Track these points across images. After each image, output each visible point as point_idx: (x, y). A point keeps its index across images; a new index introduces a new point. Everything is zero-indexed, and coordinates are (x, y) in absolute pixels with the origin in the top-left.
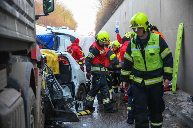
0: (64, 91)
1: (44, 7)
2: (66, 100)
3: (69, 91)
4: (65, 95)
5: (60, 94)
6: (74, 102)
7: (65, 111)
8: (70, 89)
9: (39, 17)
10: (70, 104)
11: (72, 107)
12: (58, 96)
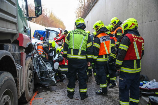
0: (47, 66)
1: (36, 12)
2: (48, 72)
3: (50, 66)
4: (48, 69)
5: (45, 68)
6: (53, 73)
7: (48, 79)
8: (51, 65)
9: (33, 18)
10: (51, 74)
11: (52, 76)
12: (44, 69)
